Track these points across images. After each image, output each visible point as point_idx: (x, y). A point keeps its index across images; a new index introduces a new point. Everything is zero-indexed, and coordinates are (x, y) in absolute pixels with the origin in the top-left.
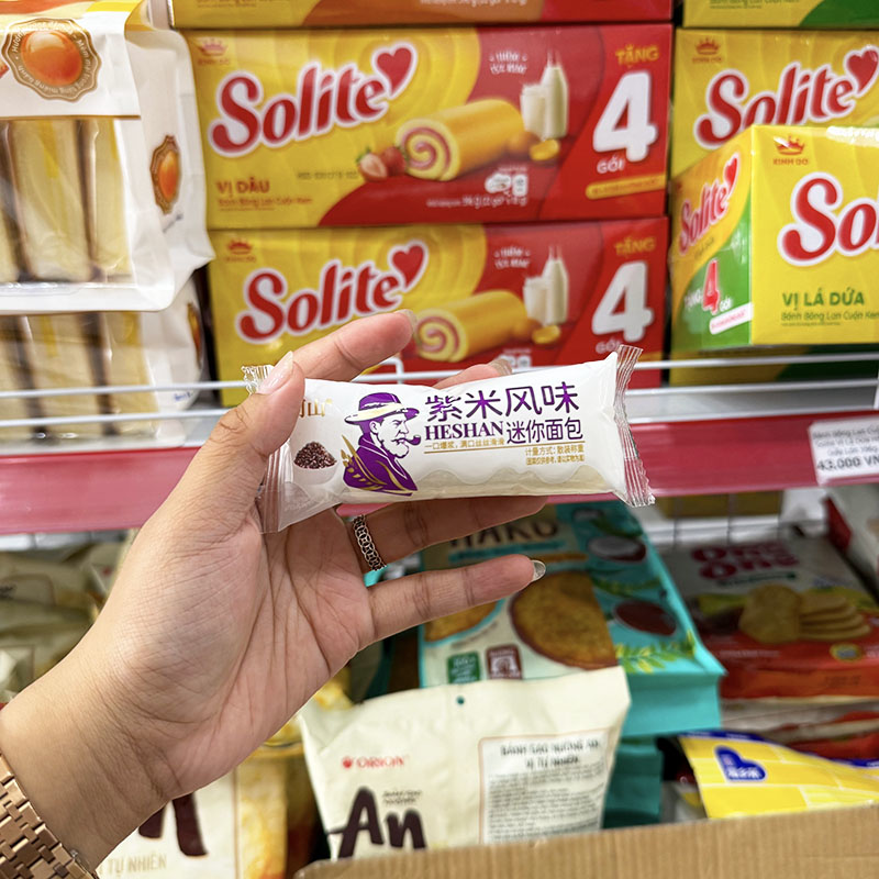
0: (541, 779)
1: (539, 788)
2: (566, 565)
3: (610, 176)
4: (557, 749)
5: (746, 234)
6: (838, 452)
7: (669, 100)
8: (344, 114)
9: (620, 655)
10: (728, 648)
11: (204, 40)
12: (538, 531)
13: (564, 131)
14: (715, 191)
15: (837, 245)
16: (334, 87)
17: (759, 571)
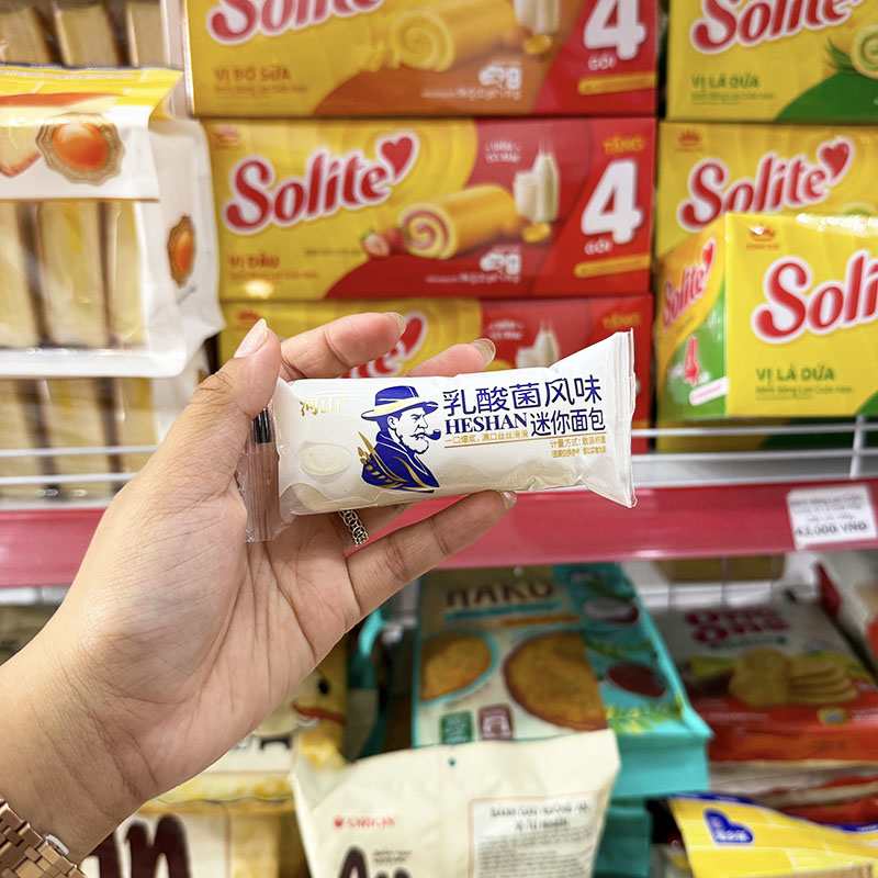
0: (531, 842)
1: (528, 851)
2: (560, 626)
3: (597, 257)
4: (546, 811)
5: (722, 313)
6: (816, 519)
7: (652, 186)
8: (349, 197)
9: (609, 715)
10: (717, 710)
11: (220, 127)
12: (533, 592)
13: (554, 213)
14: (694, 273)
15: (807, 325)
16: (341, 172)
17: (749, 635)
